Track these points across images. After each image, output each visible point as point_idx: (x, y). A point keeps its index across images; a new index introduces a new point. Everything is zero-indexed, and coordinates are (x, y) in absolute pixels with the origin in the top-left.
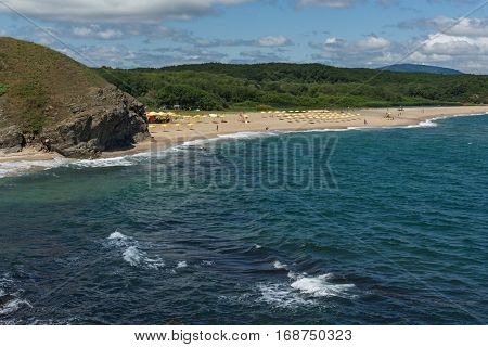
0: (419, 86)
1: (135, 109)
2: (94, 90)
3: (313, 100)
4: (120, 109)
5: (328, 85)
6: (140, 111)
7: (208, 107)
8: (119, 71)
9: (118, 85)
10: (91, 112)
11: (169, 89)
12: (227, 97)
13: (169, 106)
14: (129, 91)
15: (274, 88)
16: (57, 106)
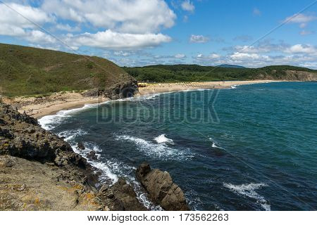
0: (230, 73)
1: (134, 82)
2: (121, 75)
3: (193, 78)
4: (129, 81)
5: (198, 73)
6: (136, 83)
7: (158, 81)
8: (129, 68)
9: (129, 73)
10: (120, 83)
11: (146, 75)
12: (164, 77)
13: (145, 81)
14: (132, 75)
15: (180, 74)
16: (110, 81)
